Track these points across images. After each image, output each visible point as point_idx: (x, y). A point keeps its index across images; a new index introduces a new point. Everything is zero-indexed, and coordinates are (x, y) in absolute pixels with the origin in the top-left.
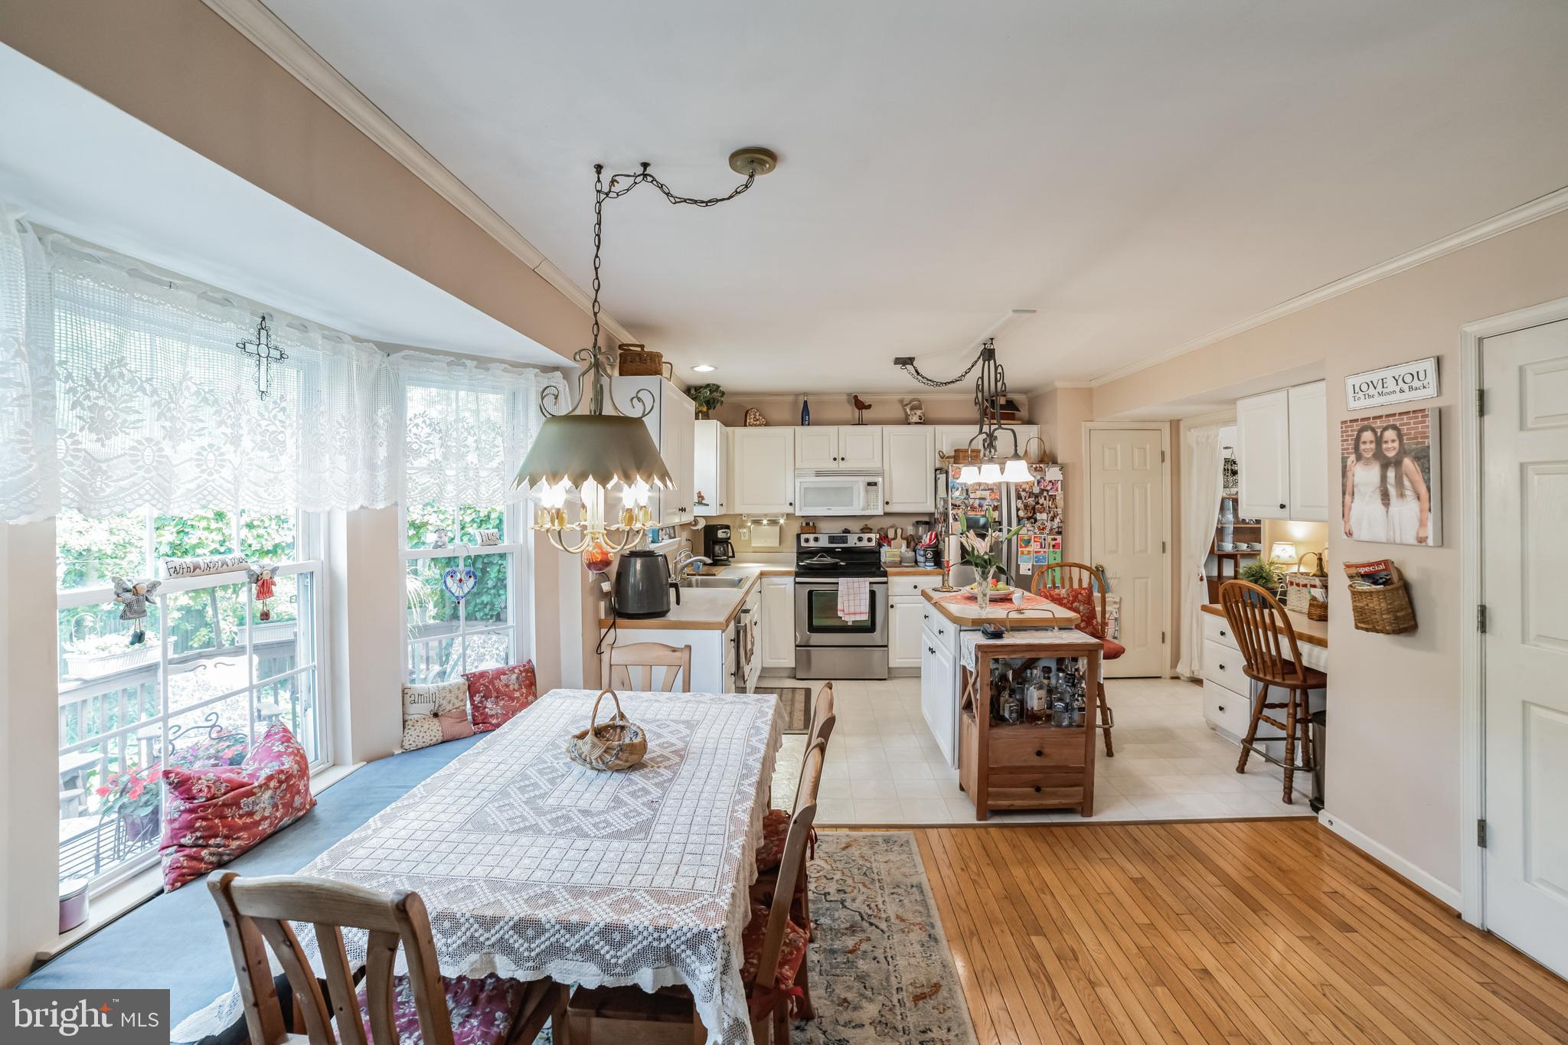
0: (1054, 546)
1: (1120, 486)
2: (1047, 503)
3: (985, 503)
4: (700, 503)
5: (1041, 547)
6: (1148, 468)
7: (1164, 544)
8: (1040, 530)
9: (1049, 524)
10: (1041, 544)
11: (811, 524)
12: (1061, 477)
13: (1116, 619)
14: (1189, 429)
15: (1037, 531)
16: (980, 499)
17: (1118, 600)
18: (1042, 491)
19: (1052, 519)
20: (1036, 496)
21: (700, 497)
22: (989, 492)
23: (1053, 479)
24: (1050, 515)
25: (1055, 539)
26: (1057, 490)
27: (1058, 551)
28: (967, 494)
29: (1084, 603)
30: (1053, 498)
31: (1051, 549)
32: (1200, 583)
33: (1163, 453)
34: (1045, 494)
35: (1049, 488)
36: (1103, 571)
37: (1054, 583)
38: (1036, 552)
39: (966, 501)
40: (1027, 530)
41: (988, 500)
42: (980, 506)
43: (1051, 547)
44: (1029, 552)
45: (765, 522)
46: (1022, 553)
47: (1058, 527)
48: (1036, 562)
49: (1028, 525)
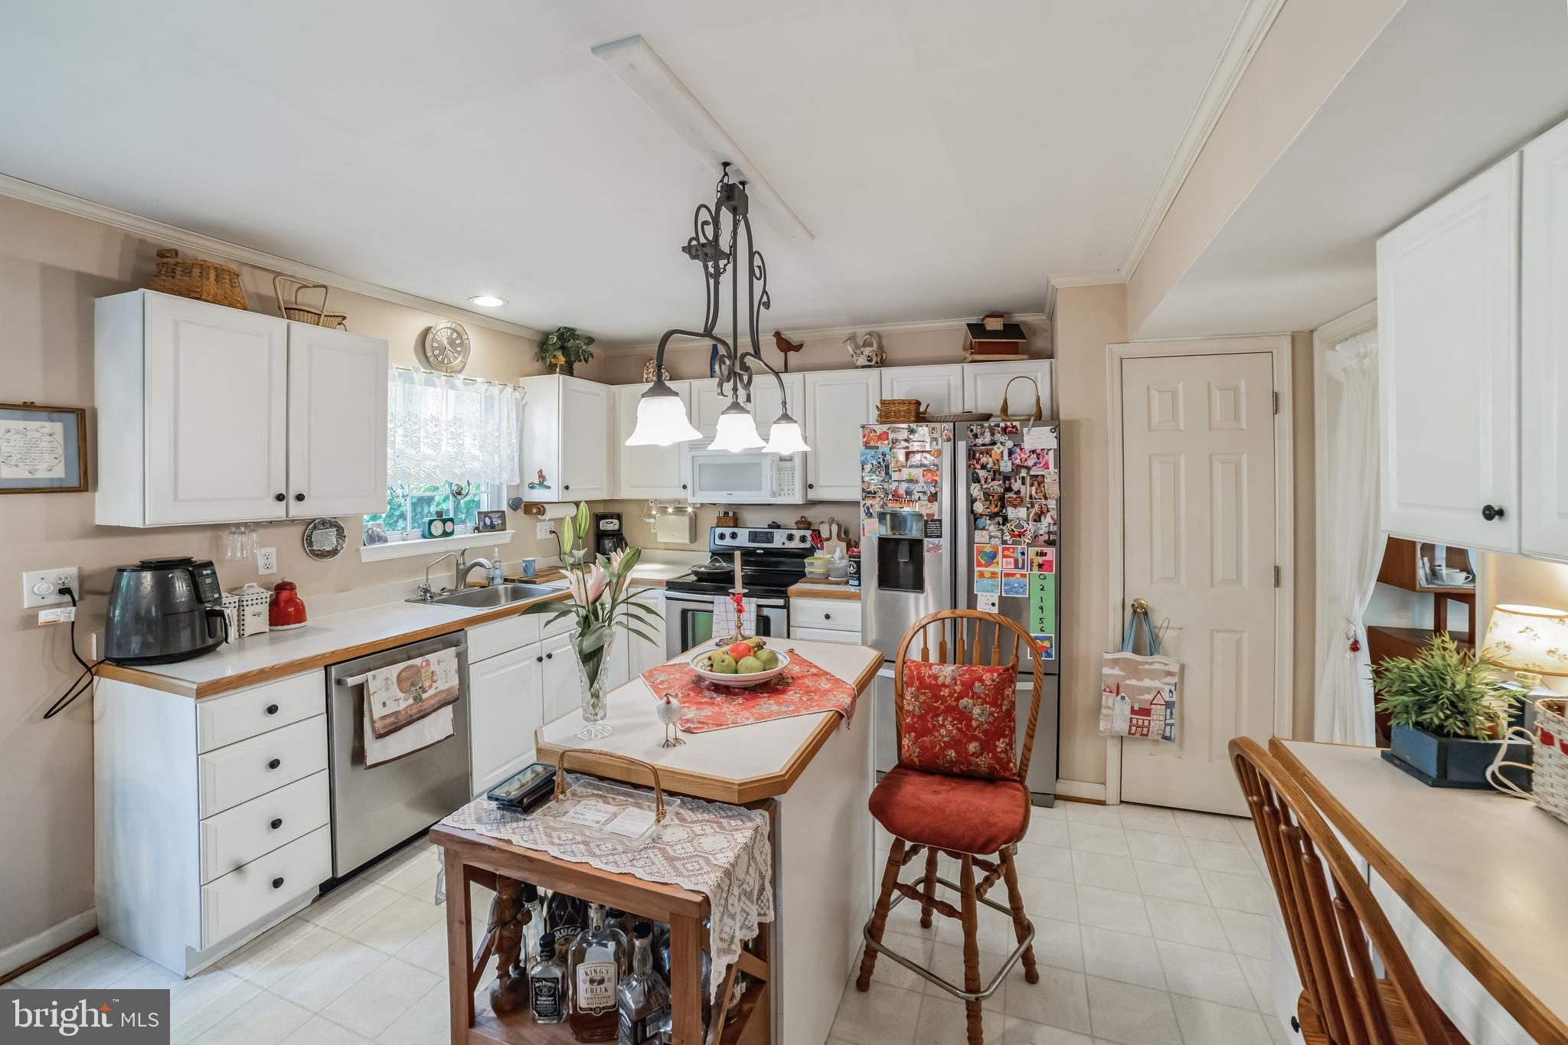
0: (1040, 566)
1: (1182, 459)
2: (1026, 490)
3: (916, 488)
4: (541, 484)
5: (1016, 566)
6: (1244, 425)
7: (1277, 570)
8: (1013, 536)
9: (1031, 527)
10: (1016, 561)
11: (731, 514)
12: (1054, 444)
13: (1169, 705)
14: (1332, 346)
15: (1007, 537)
16: (910, 481)
17: (1174, 668)
18: (1017, 468)
19: (1038, 519)
20: (1007, 478)
21: (541, 476)
22: (921, 470)
23: (1038, 447)
24: (1033, 511)
25: (1043, 554)
26: (1046, 466)
27: (1051, 575)
28: (887, 473)
29: (985, 702)
30: (1038, 480)
31: (1036, 571)
32: (1349, 654)
33: (1276, 397)
34: (1023, 473)
35: (1030, 463)
36: (1146, 613)
37: (925, 652)
38: (1007, 575)
39: (886, 486)
40: (988, 536)
41: (922, 483)
42: (909, 493)
43: (1035, 568)
44: (994, 575)
45: (670, 510)
46: (982, 575)
47: (1049, 533)
48: (1007, 592)
49: (992, 528)
